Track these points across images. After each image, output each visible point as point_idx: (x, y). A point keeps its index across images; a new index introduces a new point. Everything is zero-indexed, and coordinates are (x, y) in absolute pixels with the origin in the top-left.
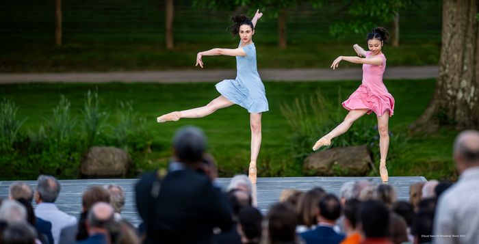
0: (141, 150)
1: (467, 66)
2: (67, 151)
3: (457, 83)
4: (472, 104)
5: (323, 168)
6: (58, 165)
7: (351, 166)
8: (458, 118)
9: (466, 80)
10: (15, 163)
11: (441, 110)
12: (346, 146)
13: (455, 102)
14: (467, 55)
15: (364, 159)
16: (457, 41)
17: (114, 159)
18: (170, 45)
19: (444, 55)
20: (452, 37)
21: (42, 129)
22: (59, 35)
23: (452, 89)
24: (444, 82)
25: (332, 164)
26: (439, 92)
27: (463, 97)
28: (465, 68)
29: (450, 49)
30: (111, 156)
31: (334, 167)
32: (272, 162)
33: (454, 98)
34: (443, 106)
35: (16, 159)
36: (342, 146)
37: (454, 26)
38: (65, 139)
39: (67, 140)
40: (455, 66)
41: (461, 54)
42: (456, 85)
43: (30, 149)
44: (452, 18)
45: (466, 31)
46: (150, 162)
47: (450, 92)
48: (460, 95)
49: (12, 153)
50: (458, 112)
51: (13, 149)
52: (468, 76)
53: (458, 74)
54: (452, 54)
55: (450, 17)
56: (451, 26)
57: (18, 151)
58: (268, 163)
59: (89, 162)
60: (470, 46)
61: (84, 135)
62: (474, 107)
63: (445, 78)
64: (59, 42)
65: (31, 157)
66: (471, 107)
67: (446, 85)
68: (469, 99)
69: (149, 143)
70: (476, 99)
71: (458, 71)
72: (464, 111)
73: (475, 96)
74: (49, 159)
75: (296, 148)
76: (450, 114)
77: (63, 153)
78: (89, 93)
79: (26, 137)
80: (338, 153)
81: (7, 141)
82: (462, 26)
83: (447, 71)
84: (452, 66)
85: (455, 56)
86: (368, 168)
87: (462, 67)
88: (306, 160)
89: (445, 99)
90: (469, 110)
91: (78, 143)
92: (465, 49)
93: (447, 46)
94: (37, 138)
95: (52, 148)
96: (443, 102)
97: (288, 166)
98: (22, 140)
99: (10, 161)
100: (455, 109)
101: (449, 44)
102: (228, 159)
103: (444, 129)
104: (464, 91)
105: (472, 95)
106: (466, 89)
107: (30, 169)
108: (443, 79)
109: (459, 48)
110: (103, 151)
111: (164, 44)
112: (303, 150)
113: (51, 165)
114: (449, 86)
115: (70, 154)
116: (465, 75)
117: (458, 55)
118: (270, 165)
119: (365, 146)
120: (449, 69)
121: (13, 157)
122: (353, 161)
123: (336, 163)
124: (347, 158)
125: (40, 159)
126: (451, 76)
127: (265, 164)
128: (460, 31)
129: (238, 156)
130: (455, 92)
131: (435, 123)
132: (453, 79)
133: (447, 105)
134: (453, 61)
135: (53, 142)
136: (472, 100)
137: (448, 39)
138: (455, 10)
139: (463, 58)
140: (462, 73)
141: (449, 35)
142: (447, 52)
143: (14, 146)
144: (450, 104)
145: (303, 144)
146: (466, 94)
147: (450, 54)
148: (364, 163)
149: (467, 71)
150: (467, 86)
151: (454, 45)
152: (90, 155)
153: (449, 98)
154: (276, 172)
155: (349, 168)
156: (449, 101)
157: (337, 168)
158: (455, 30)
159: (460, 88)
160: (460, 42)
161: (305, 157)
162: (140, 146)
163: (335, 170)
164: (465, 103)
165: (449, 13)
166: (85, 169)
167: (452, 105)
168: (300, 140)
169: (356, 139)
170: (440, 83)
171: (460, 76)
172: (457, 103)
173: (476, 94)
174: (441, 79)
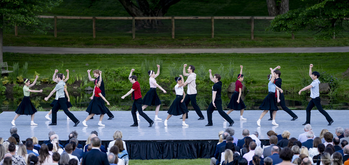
0: (249, 83)
7: (323, 90)
15: (327, 88)
18: (253, 38)
22: (213, 34)
35: (205, 85)
46: (252, 87)
49: (204, 83)
57: (206, 83)
59: (231, 87)
61: (228, 77)
64: (213, 37)
69: (252, 81)
78: (231, 63)
81: (202, 79)
86: (329, 91)
91: (227, 80)
111: (251, 38)
119: (328, 83)
122: (324, 88)
124: (322, 87)
127: (292, 89)
143: (205, 80)
152: (231, 85)
162: (249, 82)
168: (305, 81)
169: (324, 81)
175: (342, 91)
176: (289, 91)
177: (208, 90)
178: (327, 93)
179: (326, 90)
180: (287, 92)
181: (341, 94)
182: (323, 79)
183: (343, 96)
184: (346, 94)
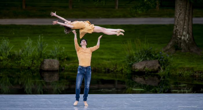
0: (63, 60)
1: (186, 26)
2: (32, 59)
3: (182, 33)
4: (187, 41)
5: (141, 69)
6: (28, 65)
7: (152, 68)
8: (182, 47)
9: (185, 32)
10: (10, 64)
11: (176, 44)
12: (149, 60)
13: (181, 40)
14: (186, 22)
15: (157, 66)
16: (182, 16)
17: (55, 64)
19: (176, 22)
20: (180, 14)
21: (20, 51)
23: (180, 35)
24: (176, 32)
25: (145, 67)
26: (174, 36)
27: (184, 38)
28: (185, 27)
29: (179, 19)
30: (54, 63)
31: (145, 69)
32: (118, 66)
33: (180, 39)
34: (176, 42)
35: (10, 62)
36: (147, 60)
37: (181, 10)
38: (30, 55)
39: (31, 55)
40: (181, 26)
41: (183, 21)
42: (181, 34)
43: (15, 58)
44: (180, 7)
45: (185, 12)
46: (67, 65)
47: (179, 36)
48: (183, 38)
49: (8, 60)
50: (182, 44)
51: (8, 58)
52: (186, 30)
53: (182, 29)
54: (180, 22)
55: (179, 6)
56: (179, 10)
57: (10, 59)
58: (116, 66)
59: (45, 65)
60: (187, 18)
62: (188, 42)
63: (177, 31)
65: (16, 62)
66: (187, 43)
67: (177, 33)
68: (186, 40)
69: (66, 57)
70: (189, 39)
71: (182, 28)
72: (184, 44)
73: (188, 38)
74: (24, 63)
75: (128, 61)
76: (179, 45)
77: (30, 60)
78: (40, 36)
79: (13, 54)
80: (147, 63)
81: (6, 55)
82: (184, 10)
83: (178, 28)
84: (180, 26)
85: (181, 22)
86: (159, 69)
87: (184, 27)
88: (133, 65)
89: (177, 39)
90: (186, 44)
91: (36, 57)
92: (185, 19)
93: (177, 18)
94: (18, 54)
95: (25, 59)
96: (176, 40)
97: (125, 68)
98: (12, 55)
99: (8, 63)
100: (181, 43)
101: (179, 17)
102: (99, 64)
103: (178, 51)
104: (184, 36)
105: (187, 37)
106: (185, 35)
107: (17, 67)
108: (176, 31)
109: (182, 19)
110: (50, 61)
112: (131, 61)
113: (25, 65)
114: (178, 34)
115: (33, 61)
117: (182, 22)
118: (117, 67)
119: (157, 60)
120: (178, 27)
121: (8, 62)
122: (153, 66)
123: (146, 67)
124: (151, 65)
125: (20, 63)
126: (179, 30)
127: (115, 67)
128: (183, 12)
129: (103, 63)
130: (181, 37)
131: (174, 49)
132: (180, 31)
133: (178, 42)
134: (180, 24)
135: (25, 56)
136: (187, 40)
137: (178, 15)
138: (181, 4)
139: (184, 23)
140: (184, 29)
141: (178, 13)
142: (178, 21)
143: (8, 57)
144: (179, 41)
145: (131, 59)
146: (185, 37)
147: (179, 21)
148: (157, 67)
149: (186, 28)
150: (185, 34)
151: (181, 18)
152: (45, 62)
153: (178, 39)
154: (120, 70)
155: (151, 69)
157: (147, 69)
158: (181, 12)
160: (183, 16)
161: (132, 64)
162: (63, 58)
163: (146, 70)
164: (184, 41)
165: (179, 5)
166: (43, 68)
167: (180, 42)
168: (130, 57)
169: (153, 57)
170: (174, 33)
171: (183, 30)
172: (182, 41)
173: (189, 37)
174: (175, 31)
175: (175, 69)
176: (111, 69)
177: (14, 67)
178: (157, 71)
179: (156, 68)
180: (109, 70)
181: (173, 73)
182: (151, 55)
183: (176, 74)
184: (180, 73)
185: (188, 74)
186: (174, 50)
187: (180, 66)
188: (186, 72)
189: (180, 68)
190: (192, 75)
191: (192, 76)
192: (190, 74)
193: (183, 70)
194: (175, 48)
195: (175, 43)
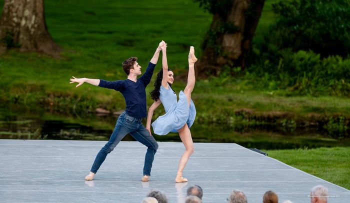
3: (21, 12)
4: (33, 30)
8: (21, 42)
9: (29, 10)
11: (8, 35)
13: (19, 27)
23: (17, 17)
24: (10, 11)
26: (5, 19)
27: (25, 24)
33: (18, 24)
34: (10, 31)
42: (20, 14)
47: (15, 19)
48: (23, 22)
50: (21, 36)
52: (31, 7)
53: (22, 5)
62: (34, 32)
63: (11, 8)
66: (32, 33)
67: (12, 13)
68: (30, 26)
70: (36, 26)
71: (22, 2)
72: (26, 36)
73: (35, 23)
76: (15, 38)
83: (13, 1)
89: (11, 25)
90: (31, 35)
96: (9, 28)
100: (19, 33)
103: (12, 51)
104: (26, 19)
105: (33, 22)
106: (29, 17)
108: (9, 8)
114: (14, 14)
116: (28, 6)
126: (17, 6)
130: (19, 20)
131: (4, 46)
132: (18, 9)
133: (13, 30)
136: (33, 27)
140: (25, 4)
144: (15, 29)
146: (28, 22)
149: (30, 2)
150: (29, 15)
153: (14, 25)
156: (14, 27)
159: (23, 16)
164: (27, 29)
170: (6, 11)
171: (24, 6)
172: (21, 29)
173: (36, 21)
174: (7, 7)
175: (5, 87)
183: (9, 99)
184: (17, 96)
185: (33, 100)
186: (5, 48)
187: (17, 82)
188: (29, 94)
189: (18, 86)
190: (42, 100)
191: (41, 103)
192: (36, 99)
193: (22, 90)
194: (6, 44)
195: (8, 33)
